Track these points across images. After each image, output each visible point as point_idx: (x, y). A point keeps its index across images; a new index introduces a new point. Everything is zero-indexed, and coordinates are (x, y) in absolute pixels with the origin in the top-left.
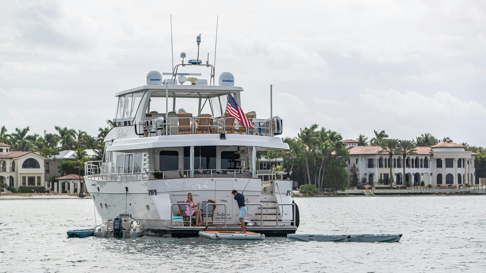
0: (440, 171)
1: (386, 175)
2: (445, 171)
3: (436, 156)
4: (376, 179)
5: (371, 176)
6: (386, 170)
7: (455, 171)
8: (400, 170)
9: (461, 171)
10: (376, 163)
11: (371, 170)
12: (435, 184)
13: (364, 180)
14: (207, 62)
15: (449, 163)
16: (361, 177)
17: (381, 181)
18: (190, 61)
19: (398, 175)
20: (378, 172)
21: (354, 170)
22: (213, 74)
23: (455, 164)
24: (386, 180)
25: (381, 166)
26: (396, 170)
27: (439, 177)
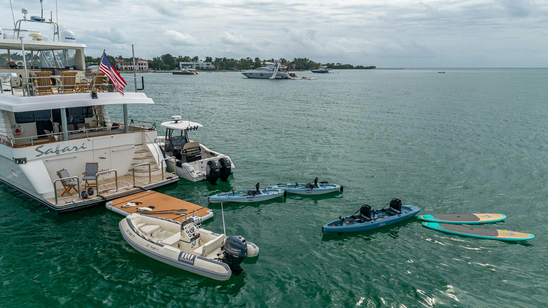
0: (140, 66)
1: (126, 67)
2: (141, 66)
3: (139, 63)
4: (123, 68)
5: (122, 68)
6: (126, 66)
7: (144, 66)
8: (130, 66)
9: (145, 66)
10: (123, 64)
11: (122, 66)
12: (139, 70)
13: (120, 69)
14: (51, 20)
15: (142, 64)
16: (119, 68)
17: (125, 69)
18: (33, 17)
19: (129, 67)
20: (124, 67)
21: (117, 66)
22: (56, 31)
23: (144, 65)
24: (126, 69)
25: (124, 65)
26: (129, 66)
27: (140, 68)
